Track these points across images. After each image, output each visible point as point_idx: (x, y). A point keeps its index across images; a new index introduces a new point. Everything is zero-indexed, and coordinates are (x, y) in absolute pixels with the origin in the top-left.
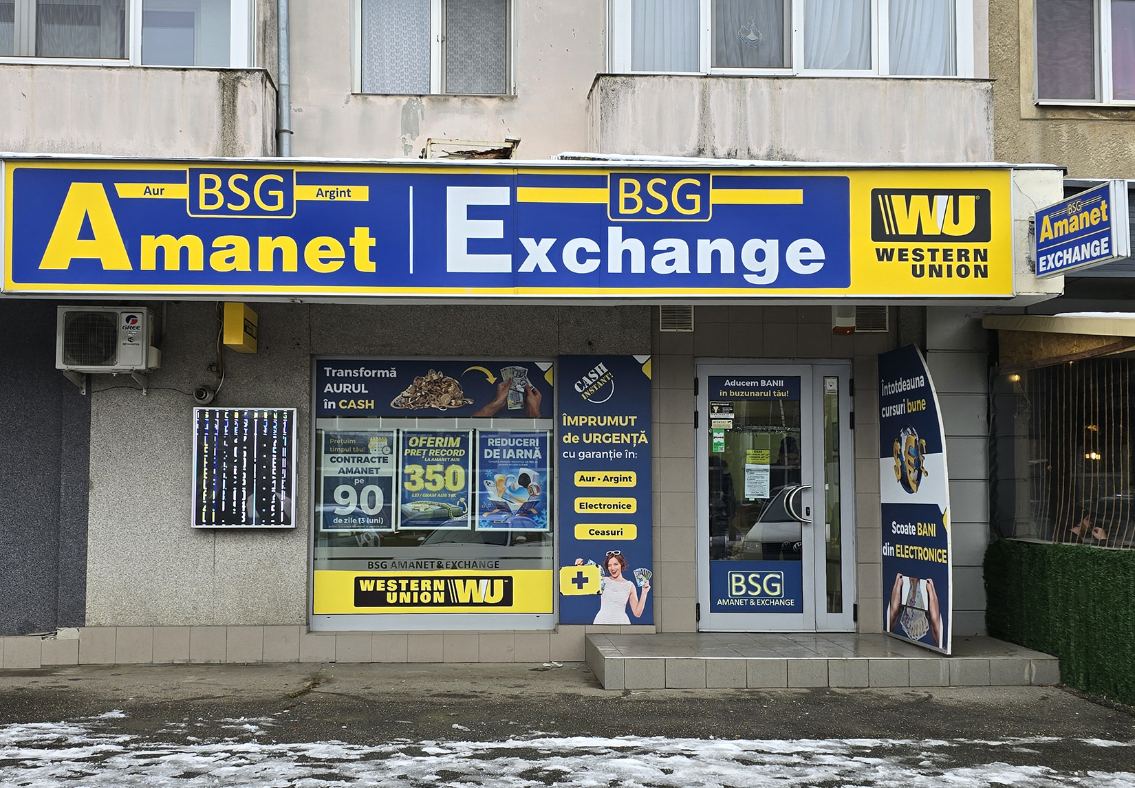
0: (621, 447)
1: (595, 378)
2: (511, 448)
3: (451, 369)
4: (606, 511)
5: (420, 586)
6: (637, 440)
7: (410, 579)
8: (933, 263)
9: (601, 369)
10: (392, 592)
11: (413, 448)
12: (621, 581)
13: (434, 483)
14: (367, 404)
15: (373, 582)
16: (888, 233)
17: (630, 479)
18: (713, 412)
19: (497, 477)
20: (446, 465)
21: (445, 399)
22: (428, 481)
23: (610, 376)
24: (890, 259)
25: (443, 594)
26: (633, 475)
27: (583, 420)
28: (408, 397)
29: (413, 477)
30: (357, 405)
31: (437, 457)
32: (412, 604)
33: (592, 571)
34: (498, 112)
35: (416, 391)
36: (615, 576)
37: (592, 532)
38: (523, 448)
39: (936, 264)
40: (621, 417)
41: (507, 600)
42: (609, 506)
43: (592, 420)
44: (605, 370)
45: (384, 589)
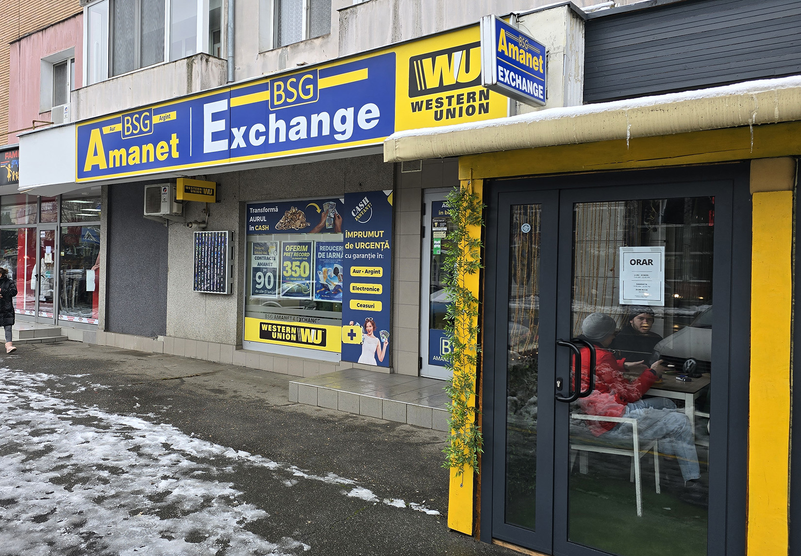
0: (374, 251)
1: (362, 207)
2: (330, 252)
3: (301, 205)
4: (366, 292)
5: (286, 330)
6: (384, 247)
7: (282, 325)
8: (449, 107)
9: (366, 201)
10: (274, 332)
11: (287, 252)
12: (373, 337)
13: (296, 272)
14: (266, 228)
15: (267, 325)
16: (419, 89)
17: (379, 272)
18: (434, 226)
19: (324, 269)
20: (301, 261)
21: (298, 223)
22: (293, 271)
23: (370, 205)
24: (420, 109)
25: (295, 335)
26: (381, 269)
27: (356, 234)
28: (282, 223)
29: (287, 268)
30: (262, 228)
31: (297, 257)
32: (282, 340)
33: (358, 329)
34: (321, 46)
35: (286, 219)
36: (370, 334)
37: (359, 305)
38: (335, 252)
39: (451, 108)
40: (375, 232)
41: (323, 343)
42: (368, 289)
43: (360, 234)
44: (368, 202)
45: (271, 330)
